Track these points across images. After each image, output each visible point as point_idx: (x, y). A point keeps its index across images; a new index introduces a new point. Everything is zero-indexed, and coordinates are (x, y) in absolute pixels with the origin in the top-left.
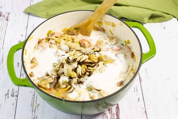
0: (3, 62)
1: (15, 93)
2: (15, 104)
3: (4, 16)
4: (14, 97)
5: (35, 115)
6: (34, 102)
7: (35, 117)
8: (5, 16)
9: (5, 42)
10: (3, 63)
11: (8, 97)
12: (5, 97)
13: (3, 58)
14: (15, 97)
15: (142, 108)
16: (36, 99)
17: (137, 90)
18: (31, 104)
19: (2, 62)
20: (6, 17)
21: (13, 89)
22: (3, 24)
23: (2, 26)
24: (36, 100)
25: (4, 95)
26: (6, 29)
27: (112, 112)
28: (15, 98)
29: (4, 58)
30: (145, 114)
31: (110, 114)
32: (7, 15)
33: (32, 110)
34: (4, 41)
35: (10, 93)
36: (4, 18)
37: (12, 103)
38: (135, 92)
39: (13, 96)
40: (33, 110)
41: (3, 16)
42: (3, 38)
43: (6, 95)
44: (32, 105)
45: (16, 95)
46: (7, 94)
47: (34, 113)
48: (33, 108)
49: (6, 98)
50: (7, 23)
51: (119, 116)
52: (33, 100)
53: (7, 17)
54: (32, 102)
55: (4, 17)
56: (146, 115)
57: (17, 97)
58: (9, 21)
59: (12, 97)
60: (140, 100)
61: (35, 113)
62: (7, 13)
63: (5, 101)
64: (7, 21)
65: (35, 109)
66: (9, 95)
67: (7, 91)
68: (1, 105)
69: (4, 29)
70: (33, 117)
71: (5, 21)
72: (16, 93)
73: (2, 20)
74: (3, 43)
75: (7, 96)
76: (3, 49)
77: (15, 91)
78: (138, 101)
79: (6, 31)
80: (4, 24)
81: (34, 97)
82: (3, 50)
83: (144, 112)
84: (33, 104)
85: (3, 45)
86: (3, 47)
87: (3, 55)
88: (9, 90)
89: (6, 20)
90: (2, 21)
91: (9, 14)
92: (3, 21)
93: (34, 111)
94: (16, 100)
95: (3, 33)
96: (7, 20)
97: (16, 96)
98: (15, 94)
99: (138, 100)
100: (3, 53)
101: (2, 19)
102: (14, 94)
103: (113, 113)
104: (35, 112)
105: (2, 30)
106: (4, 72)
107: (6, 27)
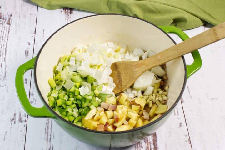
0: (6, 77)
2: (24, 132)
3: (4, 19)
4: (22, 122)
5: (50, 145)
6: (48, 128)
7: (50, 147)
8: (6, 18)
10: (6, 79)
11: (15, 123)
12: (11, 122)
13: (5, 73)
14: (23, 122)
15: (185, 135)
16: (51, 125)
17: (177, 112)
20: (7, 20)
21: (20, 113)
22: (4, 29)
23: (3, 31)
24: (51, 127)
25: (10, 119)
26: (8, 36)
27: (147, 140)
28: (24, 123)
29: (7, 72)
30: (189, 142)
31: (145, 143)
32: (8, 17)
33: (46, 139)
34: (6, 51)
35: (17, 117)
36: (5, 21)
37: (21, 131)
38: (175, 115)
39: (21, 121)
40: (47, 139)
41: (3, 18)
42: (5, 46)
43: (12, 120)
44: (47, 132)
45: (26, 120)
46: (14, 119)
47: (49, 142)
48: (47, 136)
49: (12, 124)
50: (9, 27)
51: (157, 145)
52: (47, 127)
53: (8, 20)
54: (46, 129)
55: (4, 20)
56: (190, 143)
57: (26, 123)
58: (11, 25)
59: (20, 123)
60: (182, 125)
61: (50, 143)
62: (8, 15)
63: (11, 128)
64: (8, 26)
65: (51, 137)
66: (16, 120)
67: (13, 115)
68: (7, 132)
69: (5, 35)
70: (49, 148)
71: (6, 25)
72: (25, 117)
73: (3, 23)
74: (6, 54)
75: (14, 121)
76: (5, 61)
77: (23, 115)
78: (180, 127)
80: (6, 29)
81: (48, 123)
82: (6, 63)
83: (187, 140)
84: (48, 131)
86: (5, 58)
87: (6, 69)
88: (16, 113)
89: (7, 23)
90: (2, 24)
91: (11, 15)
92: (4, 25)
93: (49, 139)
94: (25, 126)
96: (9, 24)
97: (25, 121)
98: (24, 119)
100: (6, 66)
101: (2, 22)
102: (22, 118)
103: (149, 142)
104: (50, 141)
105: (3, 36)
106: (8, 91)
107: (8, 33)
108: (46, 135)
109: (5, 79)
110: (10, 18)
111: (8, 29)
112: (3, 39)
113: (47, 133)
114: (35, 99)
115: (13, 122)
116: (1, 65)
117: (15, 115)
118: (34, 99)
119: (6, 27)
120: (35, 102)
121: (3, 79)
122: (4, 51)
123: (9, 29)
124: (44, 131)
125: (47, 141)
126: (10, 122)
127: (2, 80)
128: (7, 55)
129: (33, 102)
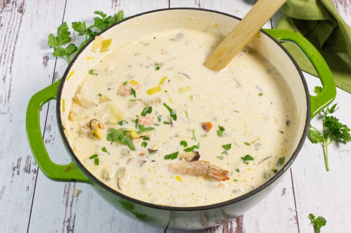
0: (10, 99)
1: (32, 164)
2: (31, 189)
3: (14, 4)
4: (29, 172)
5: (71, 212)
6: (69, 185)
7: (71, 216)
8: (17, 2)
9: (14, 57)
10: (10, 101)
11: (18, 173)
12: (13, 172)
13: (10, 92)
14: (32, 173)
15: (289, 209)
18: (65, 190)
19: (8, 100)
20: (19, 6)
21: (28, 158)
22: (13, 20)
23: (10, 24)
25: (11, 167)
26: (19, 31)
28: (32, 175)
29: (12, 91)
30: (296, 221)
32: (21, 1)
33: (65, 202)
34: (13, 55)
35: (23, 164)
36: (16, 7)
37: (26, 187)
39: (27, 170)
40: (67, 202)
41: (13, 2)
42: (12, 49)
43: (14, 168)
44: (67, 191)
45: (35, 170)
46: (17, 167)
47: (69, 208)
48: (68, 198)
49: (13, 175)
50: (21, 17)
51: (242, 224)
53: (21, 6)
54: (66, 187)
55: (14, 6)
56: (298, 223)
57: (35, 175)
58: (25, 13)
59: (26, 174)
60: (287, 192)
61: (71, 209)
63: (12, 181)
64: (20, 15)
65: (73, 200)
66: (20, 169)
67: (17, 161)
68: (4, 188)
69: (14, 30)
70: (68, 217)
71: (17, 13)
72: (36, 165)
73: (12, 10)
74: (12, 61)
75: (17, 170)
76: (10, 72)
77: (32, 161)
78: (282, 195)
79: (17, 33)
80: (15, 20)
82: (11, 75)
83: (293, 219)
84: (69, 190)
85: (12, 63)
86: (10, 68)
87: (11, 85)
88: (21, 158)
89: (18, 10)
90: (10, 12)
92: (13, 13)
93: (69, 203)
94: (33, 180)
95: (11, 38)
96: (21, 11)
97: (35, 172)
99: (281, 193)
100: (11, 80)
101: (10, 8)
102: (30, 166)
104: (71, 206)
105: (10, 32)
106: (11, 121)
107: (19, 27)
108: (66, 195)
109: (8, 102)
110: (24, 3)
111: (19, 21)
112: (9, 37)
113: (68, 193)
114: (53, 136)
115: (16, 173)
116: (4, 79)
117: (19, 160)
118: (51, 136)
119: (16, 17)
120: (51, 142)
121: (6, 101)
122: (11, 55)
123: (21, 21)
124: (64, 189)
125: (67, 205)
126: (11, 172)
127: (4, 102)
128: (13, 63)
129: (49, 141)
